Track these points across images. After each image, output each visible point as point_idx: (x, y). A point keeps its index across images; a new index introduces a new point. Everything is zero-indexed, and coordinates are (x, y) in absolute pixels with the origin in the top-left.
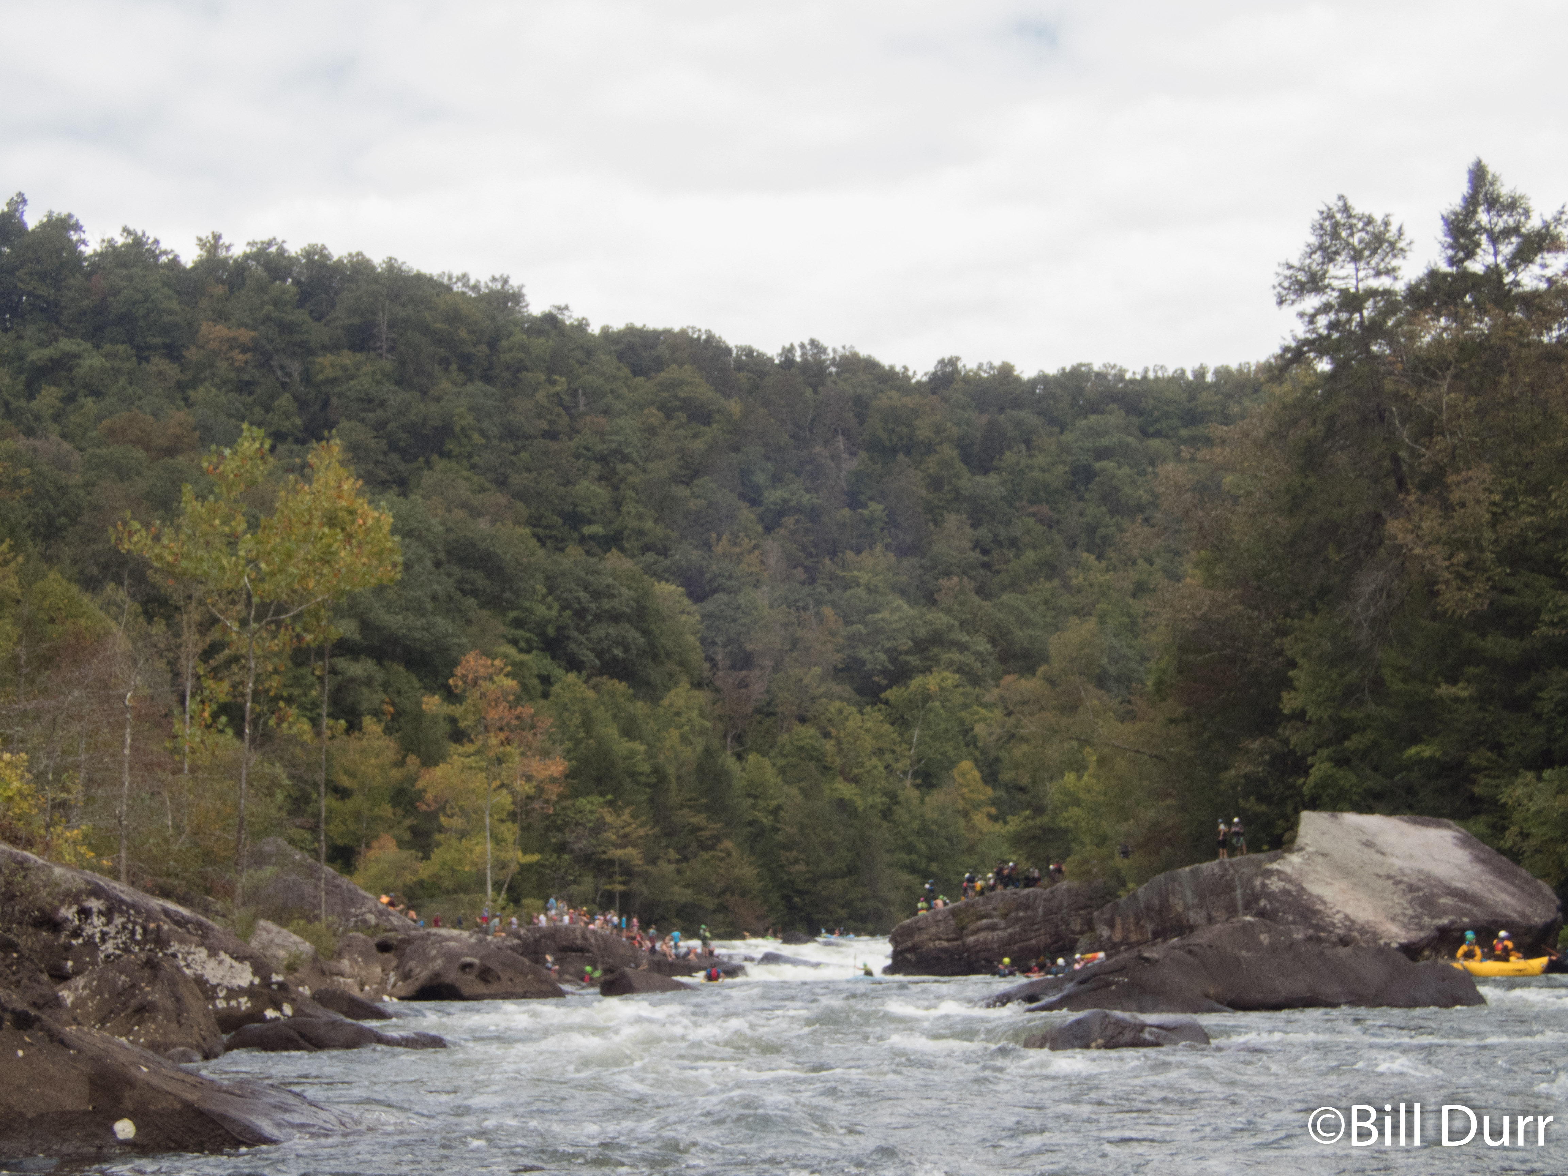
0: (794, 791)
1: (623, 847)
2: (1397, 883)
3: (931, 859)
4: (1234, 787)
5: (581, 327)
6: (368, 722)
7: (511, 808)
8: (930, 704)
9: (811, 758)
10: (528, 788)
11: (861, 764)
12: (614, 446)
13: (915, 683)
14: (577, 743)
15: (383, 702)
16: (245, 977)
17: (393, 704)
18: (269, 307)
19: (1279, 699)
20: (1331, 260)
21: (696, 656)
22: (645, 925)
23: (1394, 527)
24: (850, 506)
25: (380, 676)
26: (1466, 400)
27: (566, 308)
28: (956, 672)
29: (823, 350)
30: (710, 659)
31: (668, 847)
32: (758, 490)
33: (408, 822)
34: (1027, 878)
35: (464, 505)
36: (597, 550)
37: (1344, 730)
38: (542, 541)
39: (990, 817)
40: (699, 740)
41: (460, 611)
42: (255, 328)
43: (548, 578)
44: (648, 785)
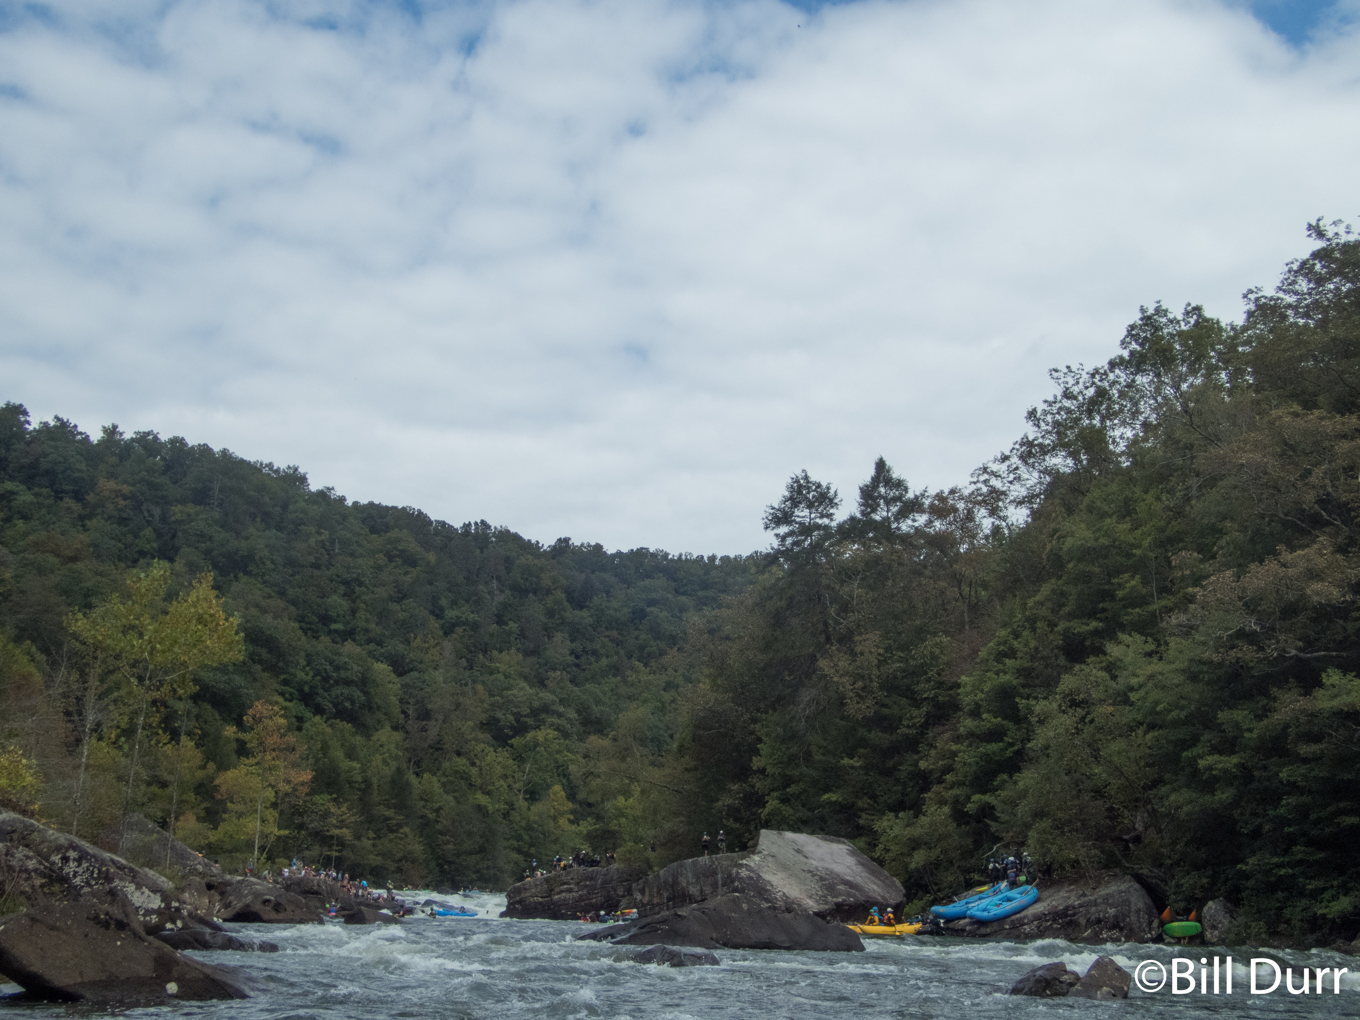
0: (450, 798)
1: (341, 828)
2: (813, 875)
3: (531, 845)
4: (721, 812)
5: (342, 499)
6: (184, 738)
7: (273, 800)
8: (538, 749)
9: (462, 778)
10: (287, 788)
11: (493, 784)
12: (355, 576)
13: (530, 735)
14: (317, 760)
15: (195, 727)
16: (156, 903)
17: (201, 729)
18: (143, 473)
19: (751, 760)
20: (796, 506)
21: (396, 710)
22: (352, 878)
23: (823, 663)
24: (497, 623)
25: (195, 711)
26: (867, 593)
27: (333, 489)
28: (555, 730)
29: (489, 527)
30: (404, 712)
31: (368, 829)
32: (442, 610)
33: (204, 805)
34: (593, 861)
35: (257, 606)
36: (338, 639)
37: (788, 781)
38: (305, 632)
39: (569, 820)
40: (394, 763)
41: (250, 672)
42: (133, 485)
43: (308, 656)
44: (359, 790)
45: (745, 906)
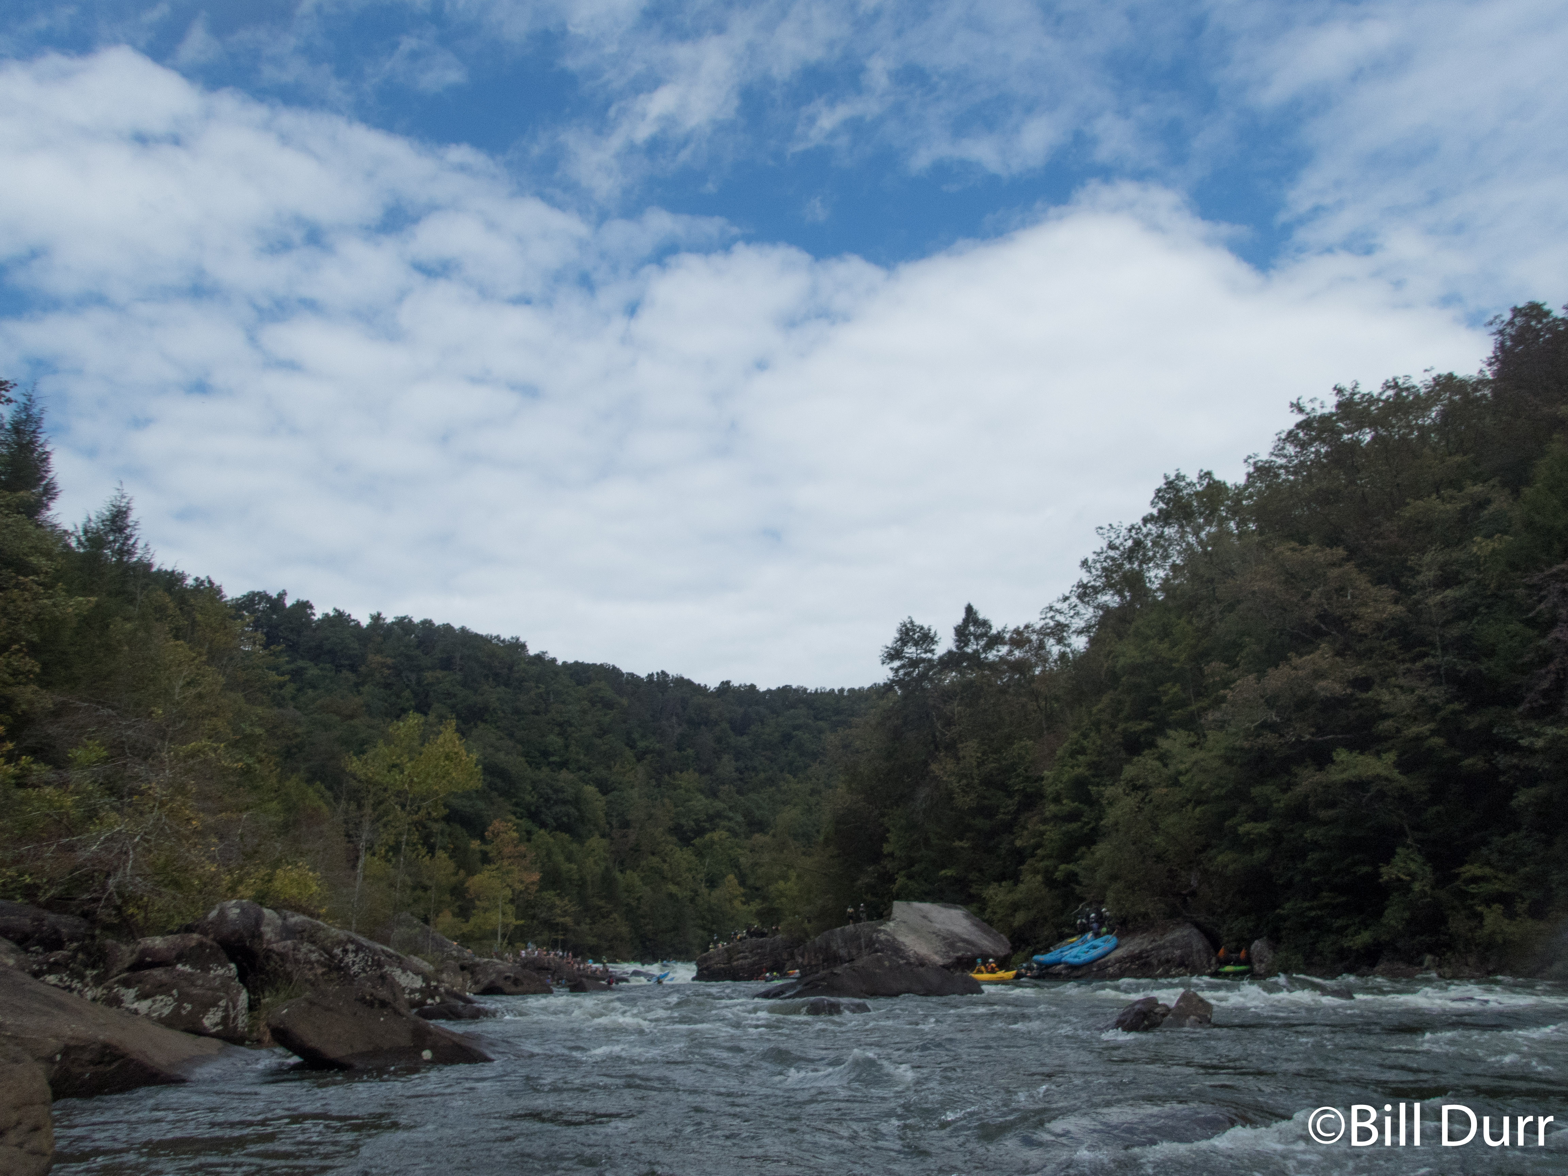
0: (648, 889)
1: (564, 916)
2: (938, 936)
3: (713, 923)
4: (861, 889)
5: (554, 660)
6: (439, 852)
7: (511, 897)
8: (714, 846)
9: (657, 873)
10: (521, 887)
11: (681, 876)
12: (566, 719)
13: (707, 836)
14: (544, 864)
15: (448, 843)
16: (419, 983)
17: (453, 844)
18: (402, 648)
19: (882, 847)
20: (905, 645)
21: (602, 822)
22: (575, 956)
23: (934, 767)
24: (678, 750)
25: (448, 830)
26: (965, 710)
27: (546, 652)
28: (727, 831)
29: (667, 676)
30: (609, 823)
31: (586, 916)
32: (634, 742)
33: (458, 903)
34: (762, 933)
35: (492, 746)
36: (556, 769)
37: (912, 862)
38: (530, 764)
39: (742, 902)
40: (603, 863)
41: (488, 797)
42: (395, 658)
43: (532, 782)
44: (577, 885)
45: (887, 963)
